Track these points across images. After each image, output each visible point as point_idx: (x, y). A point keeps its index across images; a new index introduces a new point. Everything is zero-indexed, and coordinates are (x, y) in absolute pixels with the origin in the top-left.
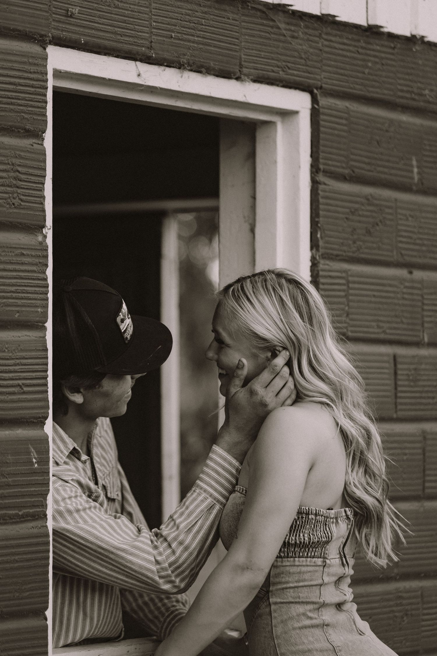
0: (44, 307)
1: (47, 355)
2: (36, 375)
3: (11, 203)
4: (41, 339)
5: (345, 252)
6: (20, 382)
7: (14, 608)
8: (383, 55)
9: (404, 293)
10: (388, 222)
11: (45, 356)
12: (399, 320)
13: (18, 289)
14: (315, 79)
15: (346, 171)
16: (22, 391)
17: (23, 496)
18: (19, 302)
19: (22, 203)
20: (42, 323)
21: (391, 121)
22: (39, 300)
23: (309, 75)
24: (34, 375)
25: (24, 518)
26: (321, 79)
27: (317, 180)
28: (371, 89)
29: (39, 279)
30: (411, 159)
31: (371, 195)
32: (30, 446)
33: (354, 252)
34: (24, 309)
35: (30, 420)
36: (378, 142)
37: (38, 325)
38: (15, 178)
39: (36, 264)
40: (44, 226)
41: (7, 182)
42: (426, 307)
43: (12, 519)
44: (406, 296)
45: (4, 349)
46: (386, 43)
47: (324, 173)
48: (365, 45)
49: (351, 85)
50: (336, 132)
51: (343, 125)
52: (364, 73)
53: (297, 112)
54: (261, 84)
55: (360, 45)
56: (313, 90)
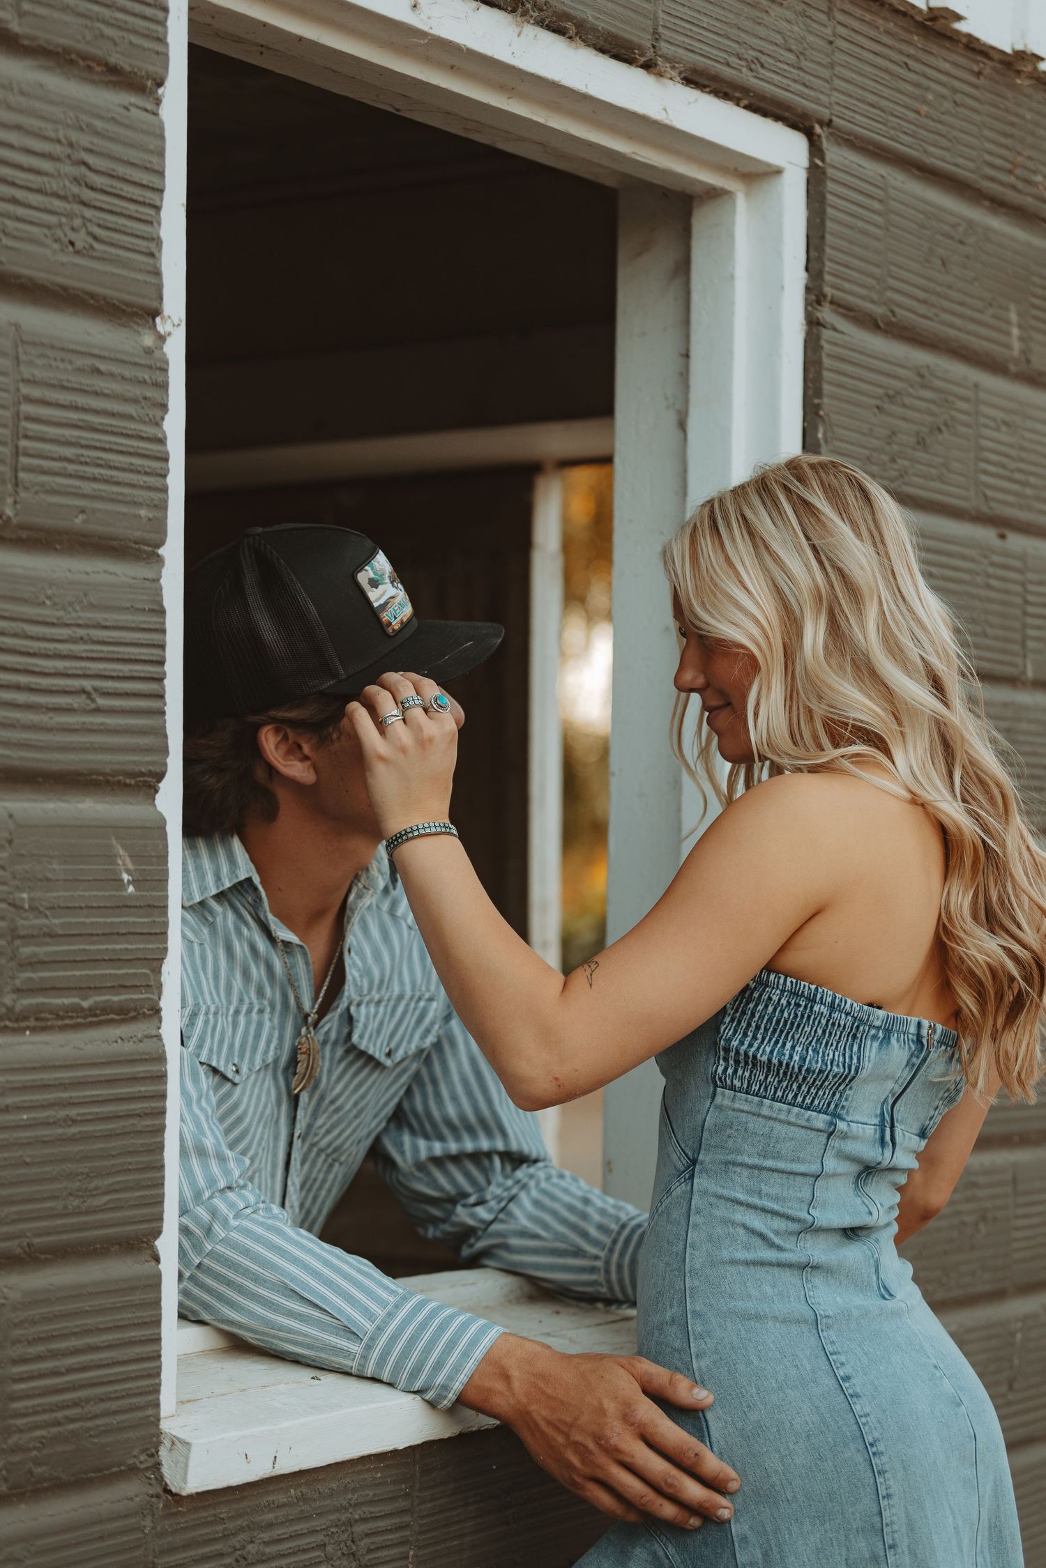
0: (155, 506)
1: (164, 623)
2: (131, 671)
3: (66, 240)
4: (148, 584)
6: (87, 684)
7: (65, 1237)
8: (957, 84)
9: (989, 576)
10: (961, 429)
11: (158, 626)
13: (82, 455)
14: (817, 101)
15: (879, 310)
16: (93, 706)
17: (94, 962)
18: (87, 487)
19: (96, 245)
20: (149, 545)
21: (970, 224)
22: (141, 487)
23: (806, 90)
24: (126, 669)
25: (96, 1015)
26: (830, 104)
27: (818, 318)
28: (931, 149)
29: (142, 438)
30: (1007, 309)
31: (928, 367)
32: (114, 842)
34: (99, 505)
35: (116, 779)
36: (944, 264)
37: (139, 550)
38: (76, 180)
39: (135, 401)
40: (155, 313)
41: (54, 185)
42: (1030, 609)
43: (62, 1018)
44: (993, 582)
45: (42, 598)
46: (962, 61)
47: (834, 307)
48: (921, 55)
49: (892, 132)
50: (860, 224)
51: (874, 212)
52: (918, 113)
53: (778, 172)
54: (702, 91)
55: (912, 51)
56: (813, 128)
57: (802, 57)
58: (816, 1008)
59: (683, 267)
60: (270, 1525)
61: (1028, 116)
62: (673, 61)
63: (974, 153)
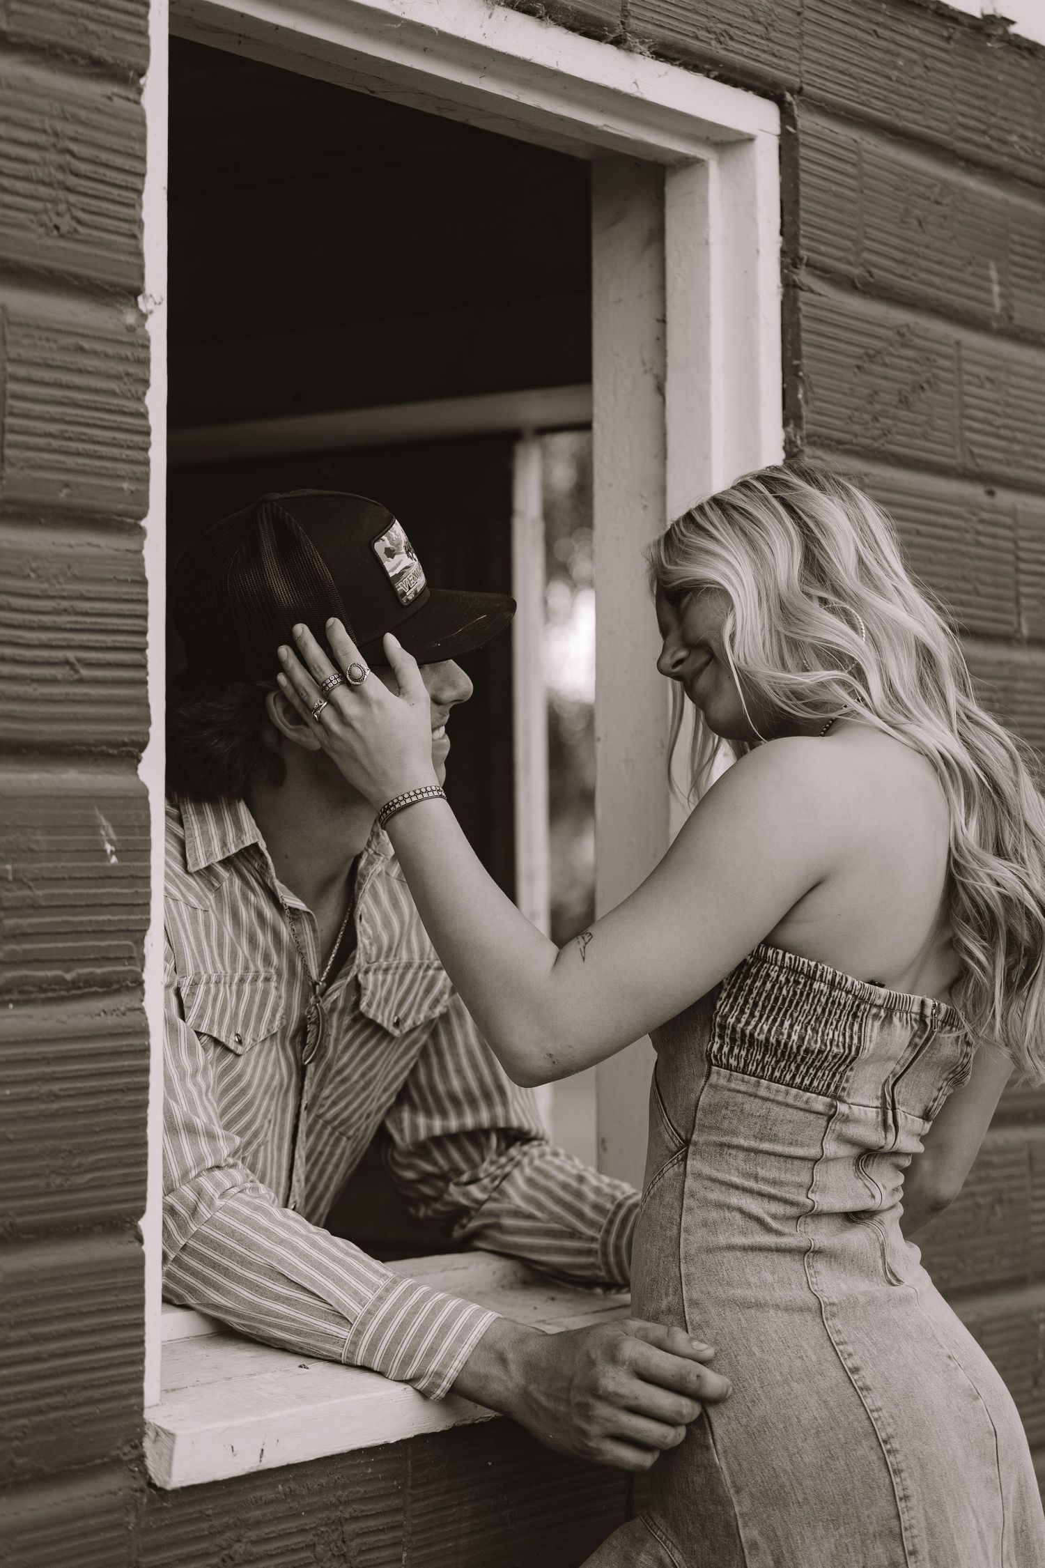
0: (138, 479)
1: (146, 594)
2: (114, 641)
3: (50, 225)
4: (130, 555)
5: (856, 435)
6: (71, 655)
7: (48, 1216)
8: (928, 49)
9: (978, 533)
10: (944, 386)
11: (140, 597)
12: (969, 587)
13: (67, 431)
14: (787, 70)
15: (856, 272)
16: (76, 677)
17: (78, 934)
18: (71, 462)
19: (80, 229)
20: (132, 517)
21: (946, 185)
22: (124, 461)
23: (775, 60)
24: (109, 639)
25: (79, 988)
26: (800, 72)
27: (794, 281)
28: (904, 113)
29: (124, 413)
30: (987, 268)
31: (908, 326)
32: (97, 812)
33: (874, 439)
34: (82, 479)
35: (99, 749)
36: (920, 224)
37: (121, 522)
38: (61, 168)
39: (118, 377)
40: (137, 292)
41: (40, 173)
43: (45, 991)
44: (983, 539)
45: (27, 571)
46: (932, 27)
47: (809, 269)
48: (889, 22)
49: (863, 97)
50: (834, 188)
51: (847, 175)
52: (889, 78)
53: (750, 139)
54: (672, 64)
55: (881, 19)
56: (784, 96)
57: (770, 28)
58: (816, 986)
59: (657, 235)
60: (257, 1524)
61: (1001, 77)
62: (642, 37)
63: (947, 116)
